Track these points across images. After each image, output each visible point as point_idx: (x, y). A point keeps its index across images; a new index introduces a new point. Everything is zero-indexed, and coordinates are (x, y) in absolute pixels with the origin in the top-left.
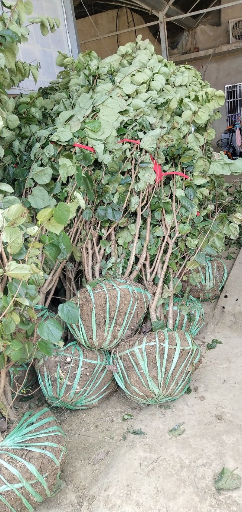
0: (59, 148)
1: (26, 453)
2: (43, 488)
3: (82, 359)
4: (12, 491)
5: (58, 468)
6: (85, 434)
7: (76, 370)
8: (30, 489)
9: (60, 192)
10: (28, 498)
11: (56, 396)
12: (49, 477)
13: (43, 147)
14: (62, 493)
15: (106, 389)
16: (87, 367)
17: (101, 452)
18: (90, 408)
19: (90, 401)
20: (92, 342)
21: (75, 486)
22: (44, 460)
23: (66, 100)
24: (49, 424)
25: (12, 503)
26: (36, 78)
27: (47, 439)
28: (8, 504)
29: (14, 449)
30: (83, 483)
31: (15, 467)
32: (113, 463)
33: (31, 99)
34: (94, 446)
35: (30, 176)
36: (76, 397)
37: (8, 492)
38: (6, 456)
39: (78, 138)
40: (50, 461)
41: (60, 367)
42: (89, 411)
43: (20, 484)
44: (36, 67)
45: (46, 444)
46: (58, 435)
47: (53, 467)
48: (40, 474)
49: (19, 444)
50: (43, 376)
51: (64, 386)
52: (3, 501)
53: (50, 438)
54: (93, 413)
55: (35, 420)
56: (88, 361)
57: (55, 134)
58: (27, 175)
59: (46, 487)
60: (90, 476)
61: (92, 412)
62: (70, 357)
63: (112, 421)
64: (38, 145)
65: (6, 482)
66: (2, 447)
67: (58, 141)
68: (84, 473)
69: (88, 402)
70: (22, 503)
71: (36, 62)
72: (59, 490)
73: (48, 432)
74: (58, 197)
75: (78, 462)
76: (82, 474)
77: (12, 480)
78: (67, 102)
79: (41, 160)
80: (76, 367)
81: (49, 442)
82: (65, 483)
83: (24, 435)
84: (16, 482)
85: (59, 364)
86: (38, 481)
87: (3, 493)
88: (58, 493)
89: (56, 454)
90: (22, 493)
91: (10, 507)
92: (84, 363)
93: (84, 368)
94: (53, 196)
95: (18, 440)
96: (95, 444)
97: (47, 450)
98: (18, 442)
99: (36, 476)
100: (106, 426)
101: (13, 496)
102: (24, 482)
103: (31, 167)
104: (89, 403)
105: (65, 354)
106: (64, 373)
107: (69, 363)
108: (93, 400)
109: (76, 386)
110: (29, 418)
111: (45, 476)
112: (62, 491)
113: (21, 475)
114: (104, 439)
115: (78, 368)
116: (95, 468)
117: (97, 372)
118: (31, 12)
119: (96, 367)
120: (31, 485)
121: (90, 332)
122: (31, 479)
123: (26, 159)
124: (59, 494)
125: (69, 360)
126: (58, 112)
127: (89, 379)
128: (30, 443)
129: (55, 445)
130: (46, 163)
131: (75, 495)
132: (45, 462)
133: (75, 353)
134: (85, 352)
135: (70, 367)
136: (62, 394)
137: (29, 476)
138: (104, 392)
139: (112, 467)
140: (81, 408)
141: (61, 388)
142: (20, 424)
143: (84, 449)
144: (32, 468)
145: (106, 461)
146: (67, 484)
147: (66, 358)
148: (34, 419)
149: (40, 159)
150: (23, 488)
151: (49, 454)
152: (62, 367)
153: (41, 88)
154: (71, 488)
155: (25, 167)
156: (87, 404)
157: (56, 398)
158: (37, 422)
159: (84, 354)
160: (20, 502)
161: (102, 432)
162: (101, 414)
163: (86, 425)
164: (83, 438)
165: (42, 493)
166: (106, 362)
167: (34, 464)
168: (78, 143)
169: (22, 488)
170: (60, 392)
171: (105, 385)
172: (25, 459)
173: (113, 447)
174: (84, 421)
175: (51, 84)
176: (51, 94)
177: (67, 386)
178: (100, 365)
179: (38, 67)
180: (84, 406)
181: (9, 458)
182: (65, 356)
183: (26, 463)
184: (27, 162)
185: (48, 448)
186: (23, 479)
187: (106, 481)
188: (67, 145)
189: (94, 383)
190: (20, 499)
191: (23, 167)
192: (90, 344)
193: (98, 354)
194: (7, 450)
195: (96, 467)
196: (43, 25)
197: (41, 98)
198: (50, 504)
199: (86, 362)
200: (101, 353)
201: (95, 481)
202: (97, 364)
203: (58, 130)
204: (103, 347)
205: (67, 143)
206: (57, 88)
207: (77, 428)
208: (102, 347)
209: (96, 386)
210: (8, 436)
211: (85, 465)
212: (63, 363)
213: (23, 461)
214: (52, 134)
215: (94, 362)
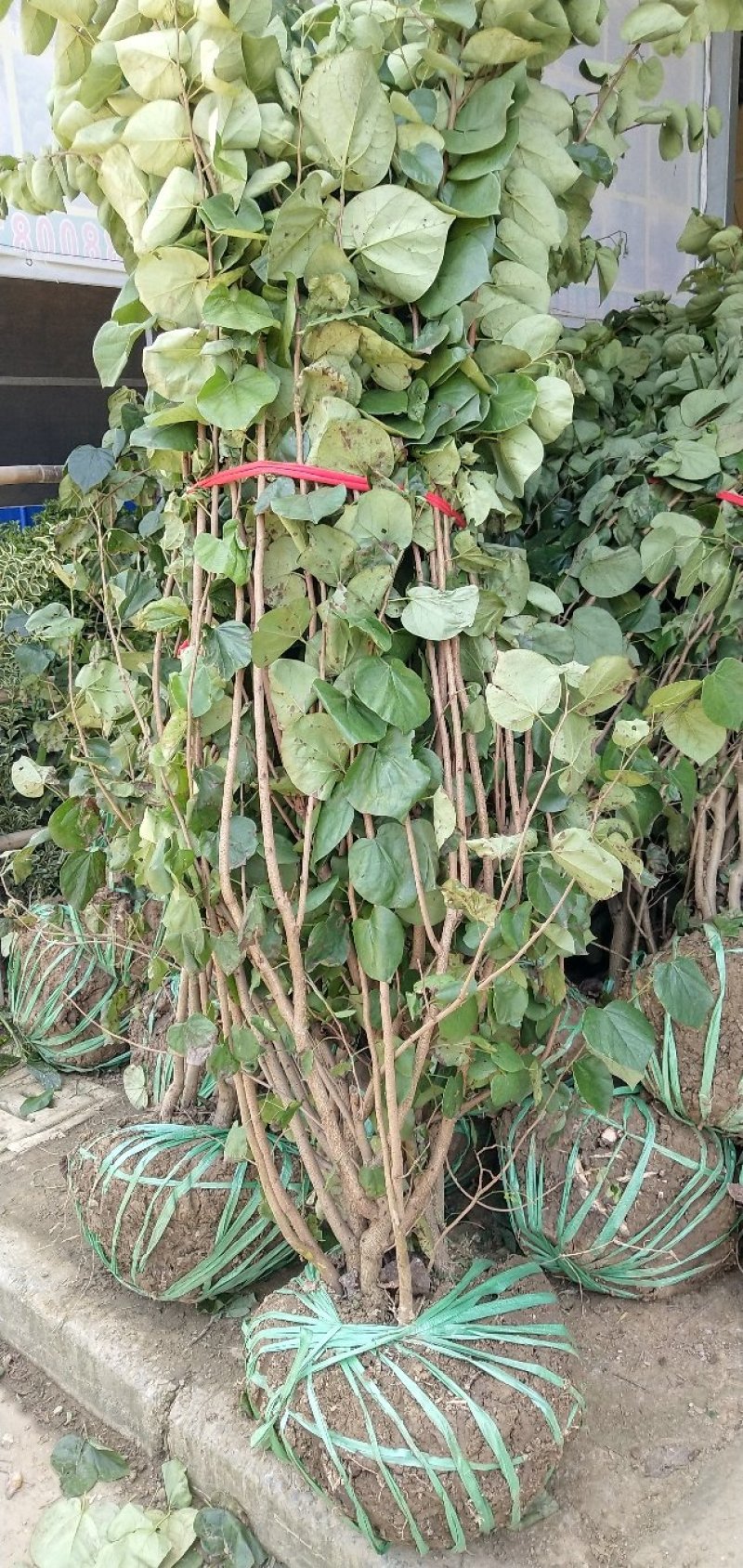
0: (672, 498)
1: (474, 1377)
2: (507, 1494)
3: (650, 1143)
4: (420, 1473)
5: (558, 1452)
6: (622, 1374)
7: (627, 1171)
8: (471, 1485)
9: (654, 631)
10: (460, 1508)
11: (550, 1233)
12: (528, 1469)
13: (621, 491)
14: (545, 1528)
15: (709, 1253)
16: (662, 1173)
17: (674, 1446)
18: (642, 1299)
19: (649, 1278)
20: (695, 1102)
21: (587, 1521)
22: (523, 1413)
23: (701, 357)
24: (542, 1313)
25: (417, 1507)
26: (608, 284)
27: (535, 1354)
28: (404, 1506)
29: (442, 1355)
30: (612, 1521)
31: (441, 1407)
32: (713, 1491)
33: (589, 343)
34: (651, 1419)
35: (573, 570)
36: (613, 1254)
37: (411, 1472)
38: (418, 1369)
39: (733, 475)
40: (540, 1423)
41: (580, 1151)
42: (638, 1308)
43: (448, 1460)
44: (614, 252)
45: (532, 1368)
46: (568, 1355)
47: (546, 1442)
48: (508, 1450)
49: (455, 1345)
50: (521, 1164)
51: (583, 1212)
52: (393, 1491)
53: (545, 1356)
54: (653, 1319)
55: (501, 1288)
56: (667, 1153)
57: (668, 455)
58: (562, 565)
59: (515, 1494)
60: (636, 1508)
61: (652, 1315)
62: (616, 1130)
63: (713, 1360)
64: (609, 482)
65: (410, 1441)
66: (409, 1338)
67: (673, 476)
68: (617, 1494)
69: (645, 1278)
70: (441, 1517)
71: (616, 238)
72: (538, 1517)
73: (539, 1336)
74: (646, 644)
75: (597, 1453)
76: (609, 1494)
77: (428, 1440)
78: (708, 363)
79: (612, 527)
80: (629, 1164)
81: (540, 1363)
82: (554, 1503)
83: (470, 1322)
84: (438, 1452)
85: (577, 1142)
86: (500, 1469)
87: (399, 1471)
88: (533, 1524)
89: (557, 1408)
90: (449, 1490)
91: (410, 1516)
92: (657, 1158)
93: (652, 1173)
94: (633, 638)
95: (455, 1331)
96: (654, 1415)
97: (535, 1389)
98: (453, 1337)
99: (497, 1452)
100: (691, 1368)
101: (421, 1489)
102: (460, 1459)
103: (576, 546)
104: (647, 1284)
105: (600, 1117)
106: (588, 1173)
107: (609, 1147)
108: (661, 1276)
109: (617, 1222)
110: (487, 1278)
111: (518, 1460)
112: (546, 1522)
113: (452, 1433)
114: (684, 1407)
115: (634, 1168)
116: (653, 1488)
117: (690, 1194)
118: (654, 94)
119: (687, 1180)
120: (477, 1474)
121: (693, 1070)
122: (482, 1456)
123: (562, 519)
124: (535, 1528)
125: (609, 1136)
126: (672, 392)
127: (659, 1212)
128: (487, 1352)
129: (557, 1380)
130: (624, 539)
131: (586, 1548)
132: (524, 1419)
133: (630, 1120)
134: (665, 1126)
135: (609, 1159)
136: (571, 1233)
137: (479, 1449)
138: (699, 1262)
139: (710, 1502)
140: (614, 1291)
141: (571, 1215)
142: (460, 1287)
143: (620, 1417)
144: (490, 1429)
145: (688, 1478)
146: (560, 1508)
147: (603, 1131)
148: (498, 1283)
149: (609, 524)
150: (452, 1475)
151: (539, 1402)
152: (584, 1155)
153: (614, 312)
154: (573, 1522)
155: (557, 543)
156: (638, 1284)
157: (549, 1240)
158: (509, 1297)
159: (659, 1130)
160: (435, 1512)
161: (679, 1384)
162: (676, 1327)
163: (628, 1346)
164: (617, 1383)
165: (500, 1509)
166: (724, 1174)
167: (493, 1415)
168: (733, 492)
169: (449, 1472)
170: (566, 1225)
171: (707, 1244)
172: (469, 1393)
173: (714, 1441)
174: (621, 1332)
175: (638, 304)
176: (638, 333)
177: (593, 1214)
178: (705, 1178)
179: (620, 252)
180: (626, 1288)
181: (425, 1375)
182: (600, 1122)
183: (473, 1407)
184: (562, 528)
185: (536, 1382)
186: (458, 1450)
187: (689, 1538)
188: (699, 493)
189: (674, 1227)
190: (440, 1504)
191: (551, 542)
192: (685, 1104)
193: (702, 1143)
194: (422, 1351)
195: (656, 1485)
196: (669, 129)
197: (616, 343)
198: (505, 1547)
199: (660, 1157)
200: (711, 1142)
201: (650, 1525)
202: (696, 1171)
203: (677, 445)
204: (725, 1126)
205: (698, 487)
206: (659, 317)
207: (598, 1347)
208: (723, 1123)
209: (678, 1238)
210: (427, 1312)
211: (620, 1468)
212: (592, 1144)
213: (467, 1399)
214: (654, 455)
215: (689, 1163)
